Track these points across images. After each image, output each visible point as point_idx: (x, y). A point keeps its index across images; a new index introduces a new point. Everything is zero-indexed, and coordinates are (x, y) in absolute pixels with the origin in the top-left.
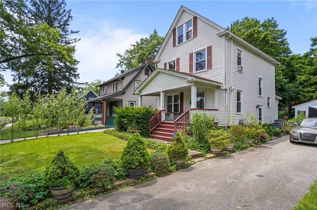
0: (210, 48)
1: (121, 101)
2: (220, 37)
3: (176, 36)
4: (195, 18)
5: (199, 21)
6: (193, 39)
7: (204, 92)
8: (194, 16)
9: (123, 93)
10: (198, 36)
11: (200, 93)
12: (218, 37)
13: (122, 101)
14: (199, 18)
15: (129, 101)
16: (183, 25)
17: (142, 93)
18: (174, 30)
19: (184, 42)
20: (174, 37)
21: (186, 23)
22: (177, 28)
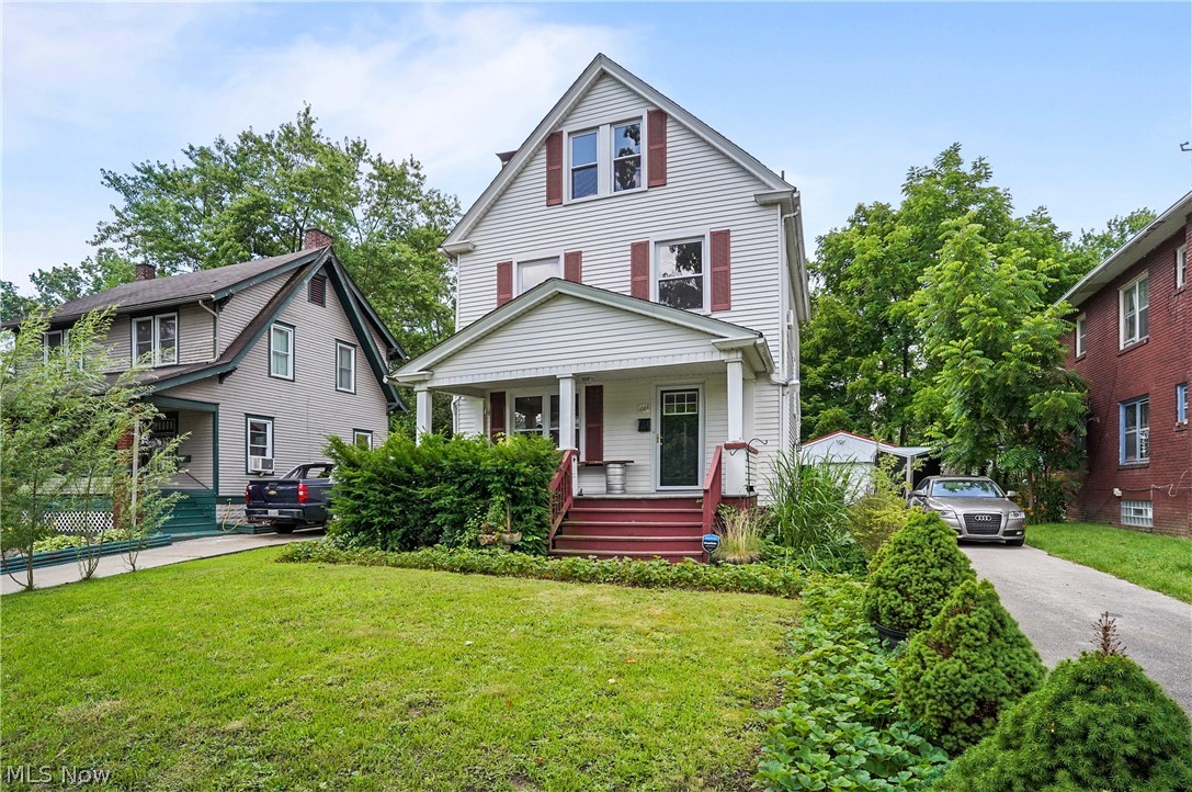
0: (721, 239)
1: (208, 413)
2: (761, 205)
3: (561, 162)
4: (659, 118)
5: (672, 134)
6: (646, 191)
7: (697, 390)
8: (651, 109)
9: (220, 373)
10: (668, 186)
11: (686, 393)
12: (755, 204)
13: (215, 415)
14: (675, 120)
15: (247, 415)
16: (597, 127)
17: (437, 376)
18: (553, 141)
19: (601, 194)
20: (549, 163)
21: (611, 124)
22: (565, 135)
